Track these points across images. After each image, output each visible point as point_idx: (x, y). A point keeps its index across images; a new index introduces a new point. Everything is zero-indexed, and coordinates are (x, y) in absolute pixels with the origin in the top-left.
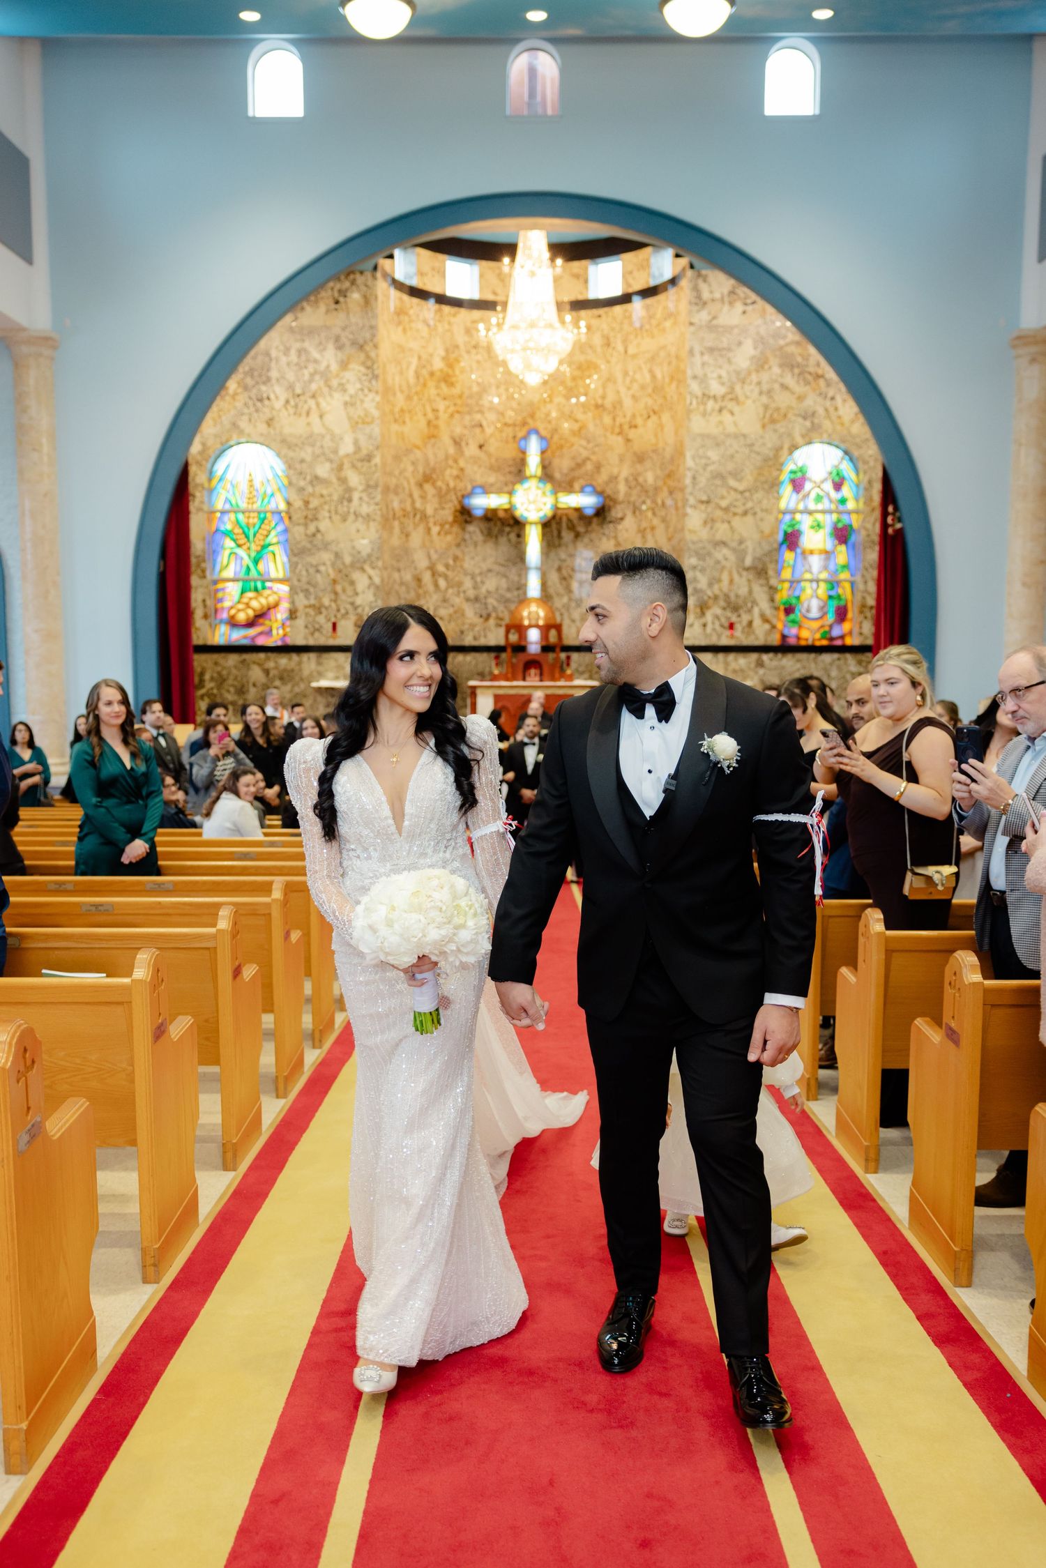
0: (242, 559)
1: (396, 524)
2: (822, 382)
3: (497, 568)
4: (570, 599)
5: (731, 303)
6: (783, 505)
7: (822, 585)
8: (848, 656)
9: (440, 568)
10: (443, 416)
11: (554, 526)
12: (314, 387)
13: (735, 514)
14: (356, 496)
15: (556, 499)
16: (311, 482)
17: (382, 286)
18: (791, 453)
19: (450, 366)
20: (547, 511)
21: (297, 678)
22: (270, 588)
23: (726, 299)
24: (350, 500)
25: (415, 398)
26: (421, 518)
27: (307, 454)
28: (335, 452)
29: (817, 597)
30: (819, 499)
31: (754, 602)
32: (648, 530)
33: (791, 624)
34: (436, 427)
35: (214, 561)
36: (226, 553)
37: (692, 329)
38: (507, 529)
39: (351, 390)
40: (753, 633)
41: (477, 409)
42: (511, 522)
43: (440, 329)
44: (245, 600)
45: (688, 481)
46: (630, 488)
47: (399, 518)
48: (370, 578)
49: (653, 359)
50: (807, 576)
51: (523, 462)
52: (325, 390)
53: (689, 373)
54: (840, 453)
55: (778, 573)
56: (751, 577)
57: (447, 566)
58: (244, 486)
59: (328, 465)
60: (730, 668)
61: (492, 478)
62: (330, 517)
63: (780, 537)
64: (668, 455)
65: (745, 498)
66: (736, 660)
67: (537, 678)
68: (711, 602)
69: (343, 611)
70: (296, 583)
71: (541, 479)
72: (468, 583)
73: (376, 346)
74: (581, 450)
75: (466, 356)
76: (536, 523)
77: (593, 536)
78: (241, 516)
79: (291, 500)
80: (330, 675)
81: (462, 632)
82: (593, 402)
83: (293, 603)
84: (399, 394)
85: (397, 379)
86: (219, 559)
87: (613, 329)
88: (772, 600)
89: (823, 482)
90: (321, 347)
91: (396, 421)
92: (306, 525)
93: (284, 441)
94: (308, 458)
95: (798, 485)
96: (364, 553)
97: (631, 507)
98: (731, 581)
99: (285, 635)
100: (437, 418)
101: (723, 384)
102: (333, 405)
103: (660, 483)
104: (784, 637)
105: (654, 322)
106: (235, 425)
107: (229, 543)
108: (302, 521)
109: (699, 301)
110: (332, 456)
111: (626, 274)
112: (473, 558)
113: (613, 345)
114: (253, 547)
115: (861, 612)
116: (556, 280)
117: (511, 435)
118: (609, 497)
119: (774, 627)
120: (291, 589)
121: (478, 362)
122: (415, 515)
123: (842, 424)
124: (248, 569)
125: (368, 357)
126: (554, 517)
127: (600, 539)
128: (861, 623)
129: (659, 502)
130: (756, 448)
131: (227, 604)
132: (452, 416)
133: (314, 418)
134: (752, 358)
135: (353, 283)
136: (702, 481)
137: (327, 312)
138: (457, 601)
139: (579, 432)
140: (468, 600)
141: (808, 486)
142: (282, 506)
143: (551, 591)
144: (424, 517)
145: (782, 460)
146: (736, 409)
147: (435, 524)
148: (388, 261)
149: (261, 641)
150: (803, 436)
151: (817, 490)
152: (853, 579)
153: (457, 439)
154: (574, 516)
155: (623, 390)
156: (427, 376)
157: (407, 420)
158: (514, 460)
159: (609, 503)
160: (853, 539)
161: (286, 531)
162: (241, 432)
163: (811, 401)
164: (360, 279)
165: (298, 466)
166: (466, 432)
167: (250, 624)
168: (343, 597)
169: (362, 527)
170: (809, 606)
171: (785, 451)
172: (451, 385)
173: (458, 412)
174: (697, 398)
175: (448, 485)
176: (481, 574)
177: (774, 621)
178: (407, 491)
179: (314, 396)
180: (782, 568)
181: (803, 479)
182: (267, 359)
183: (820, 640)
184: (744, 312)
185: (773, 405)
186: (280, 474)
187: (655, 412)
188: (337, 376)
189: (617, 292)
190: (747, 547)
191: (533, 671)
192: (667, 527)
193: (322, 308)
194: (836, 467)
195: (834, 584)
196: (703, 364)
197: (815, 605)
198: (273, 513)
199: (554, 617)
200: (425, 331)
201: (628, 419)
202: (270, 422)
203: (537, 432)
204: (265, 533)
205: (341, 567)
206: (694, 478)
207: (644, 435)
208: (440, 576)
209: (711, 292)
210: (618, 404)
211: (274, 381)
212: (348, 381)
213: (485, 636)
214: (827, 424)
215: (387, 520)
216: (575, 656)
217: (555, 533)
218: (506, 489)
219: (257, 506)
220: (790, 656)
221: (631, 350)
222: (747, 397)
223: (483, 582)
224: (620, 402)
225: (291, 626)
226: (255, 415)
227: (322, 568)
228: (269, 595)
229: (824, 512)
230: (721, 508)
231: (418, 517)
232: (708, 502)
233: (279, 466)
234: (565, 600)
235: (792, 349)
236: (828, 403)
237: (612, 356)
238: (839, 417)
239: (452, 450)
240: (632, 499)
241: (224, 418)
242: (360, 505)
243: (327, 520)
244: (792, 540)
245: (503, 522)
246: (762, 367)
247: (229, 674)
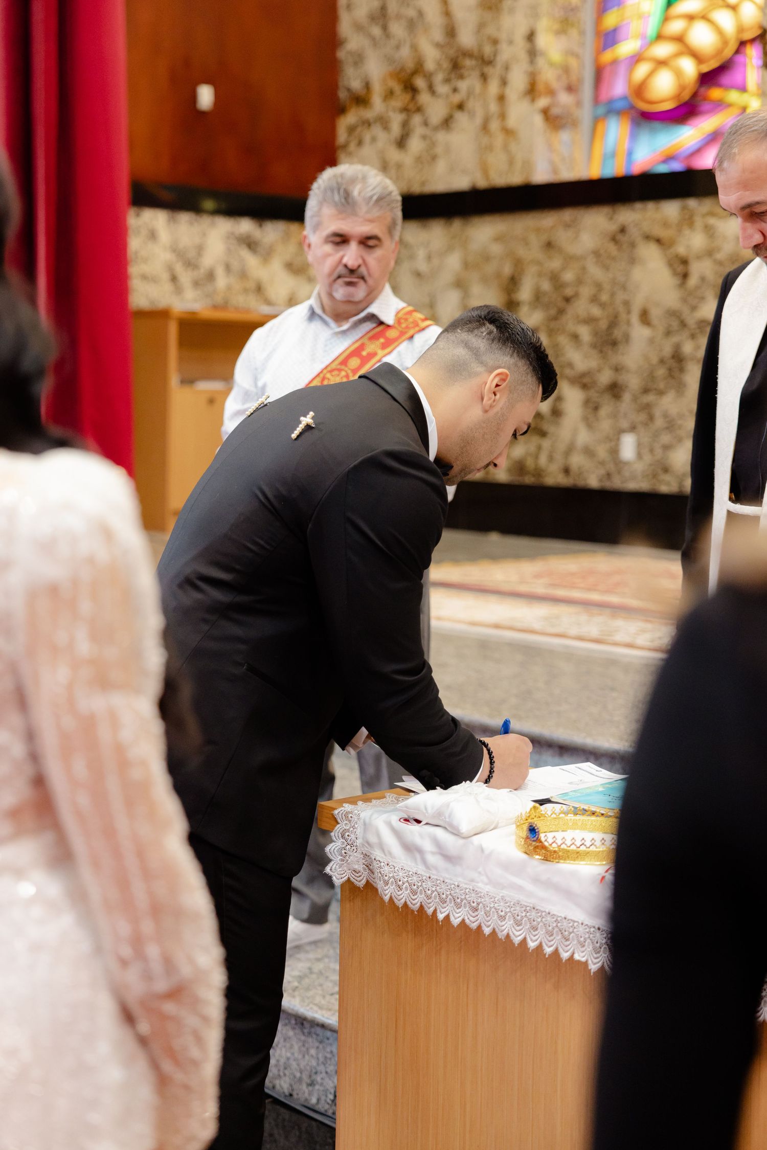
44: (674, 25)
131: (626, 47)
167: (686, 109)
247: (579, 281)
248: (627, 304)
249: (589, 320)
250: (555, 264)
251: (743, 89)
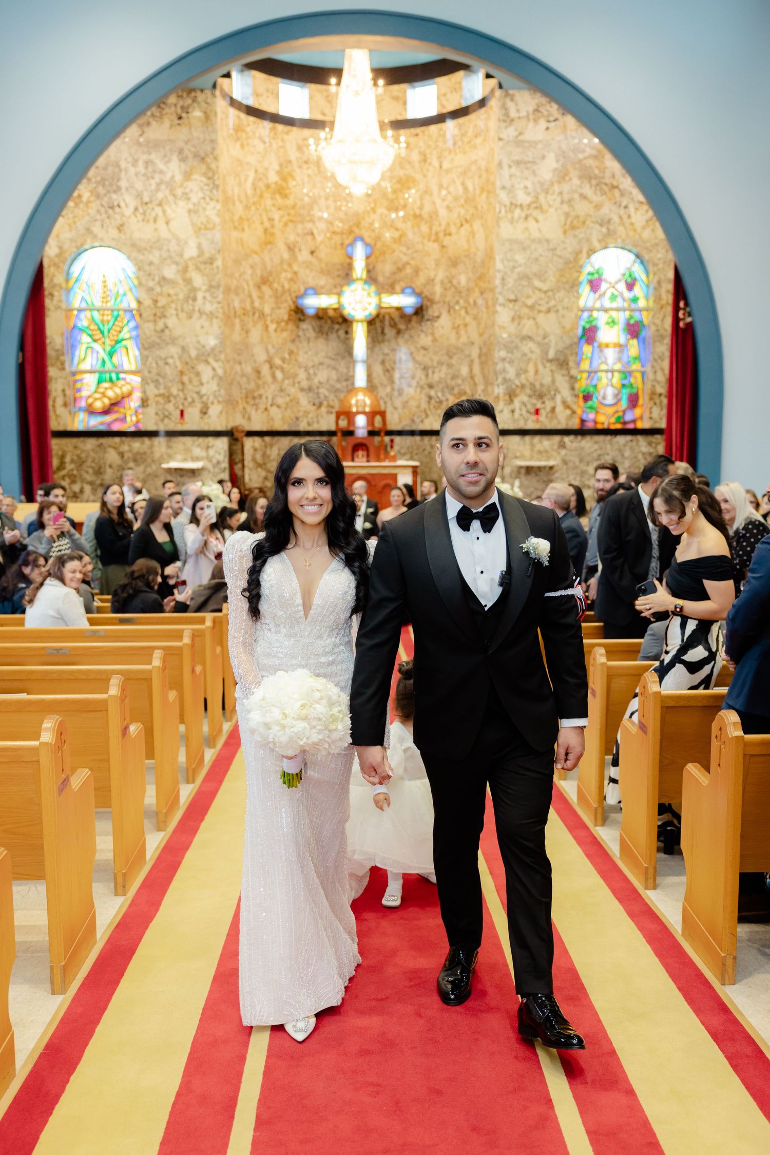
0: (98, 353)
1: (237, 321)
2: (616, 193)
3: (327, 361)
4: (393, 389)
5: (535, 121)
6: (582, 303)
7: (616, 374)
8: (640, 438)
9: (278, 361)
10: (278, 225)
11: (378, 324)
12: (160, 195)
13: (540, 312)
14: (200, 295)
15: (380, 299)
16: (159, 283)
17: (221, 104)
18: (589, 256)
19: (284, 179)
20: (372, 310)
21: (149, 460)
22: (124, 379)
23: (531, 117)
24: (195, 299)
25: (253, 208)
26: (259, 317)
27: (155, 256)
28: (181, 255)
29: (612, 386)
30: (613, 298)
31: (557, 391)
32: (462, 327)
33: (589, 410)
34: (272, 234)
35: (73, 354)
36: (83, 347)
37: (501, 144)
38: (337, 327)
39: (195, 199)
40: (556, 418)
41: (308, 218)
42: (340, 320)
43: (275, 146)
44: (101, 390)
45: (498, 282)
46: (445, 289)
47: (240, 316)
48: (214, 369)
49: (464, 173)
50: (603, 367)
51: (350, 267)
52: (171, 198)
53: (498, 184)
54: (632, 257)
55: (578, 364)
56: (554, 368)
57: (283, 360)
58: (99, 286)
59: (174, 267)
60: (536, 449)
61: (322, 282)
62: (177, 315)
63: (580, 332)
64: (479, 258)
65: (549, 297)
66: (541, 442)
67: (365, 459)
68: (518, 391)
69: (190, 400)
70: (146, 374)
71: (366, 282)
72: (302, 375)
73: (216, 159)
74: (402, 256)
75: (298, 171)
76: (362, 321)
77: (413, 332)
78: (96, 315)
79: (141, 300)
80: (179, 457)
81: (297, 419)
82: (412, 212)
83: (144, 392)
84: (238, 203)
85: (236, 190)
86: (77, 353)
87: (429, 146)
88: (573, 389)
89: (617, 283)
90: (166, 159)
91: (235, 228)
92: (155, 322)
93: (134, 245)
94: (156, 261)
95: (594, 285)
96: (208, 348)
97: (446, 306)
98: (536, 372)
99: (138, 422)
100: (273, 226)
101: (528, 194)
102: (178, 212)
103: (472, 284)
104: (583, 421)
105: (466, 140)
106: (88, 230)
107: (85, 339)
108: (152, 318)
109: (507, 119)
110: (177, 259)
111: (441, 96)
112: (306, 353)
113: (429, 161)
114: (108, 342)
115: (651, 399)
116: (379, 101)
117: (339, 242)
118: (426, 297)
119: (574, 412)
120: (143, 380)
121: (309, 176)
122: (254, 314)
123: (635, 230)
124: (104, 362)
125: (209, 168)
126: (378, 315)
127: (419, 336)
128: (651, 408)
129: (472, 301)
130: (558, 252)
131: (85, 393)
132: (286, 224)
133: (161, 223)
134: (555, 170)
135: (195, 100)
136: (511, 282)
137: (172, 126)
138: (293, 391)
139: (399, 240)
140: (302, 390)
141: (604, 286)
142: (134, 305)
143: (376, 381)
144: (262, 315)
145: (581, 262)
146: (540, 217)
147: (272, 322)
148: (226, 80)
149: (116, 427)
150: (600, 241)
151: (612, 290)
152: (643, 369)
153: (292, 246)
154: (396, 315)
155: (438, 202)
156: (263, 188)
157: (246, 228)
158: (342, 264)
159: (426, 303)
160: (643, 333)
161: (137, 327)
162: (95, 237)
163: (607, 210)
164: (201, 97)
165: (147, 268)
166: (299, 239)
167: (106, 412)
168: (190, 387)
169: (206, 324)
170: (604, 393)
171: (584, 254)
172: (285, 196)
173: (292, 221)
174: (505, 206)
175: (283, 287)
176: (313, 366)
177: (575, 407)
178: (246, 292)
179: (160, 204)
180: (581, 360)
181: (600, 280)
182: (117, 170)
183: (614, 423)
184: (547, 129)
185: (573, 214)
186: (132, 275)
187: (467, 221)
188: (181, 186)
189: (433, 112)
190: (550, 341)
191: (360, 453)
192: (479, 324)
193: (167, 123)
194: (629, 269)
195: (627, 373)
196: (511, 176)
197: (610, 392)
198: (125, 311)
199: (380, 406)
200: (261, 147)
201: (443, 227)
202: (120, 228)
203: (362, 239)
204: (118, 329)
205: (188, 360)
206: (503, 279)
207: (458, 241)
208: (277, 368)
209: (518, 111)
210: (434, 215)
211: (123, 190)
212: (191, 191)
213: (318, 422)
214: (621, 230)
215: (229, 318)
216: (397, 439)
217: (379, 330)
218: (335, 291)
219: (109, 305)
220: (588, 438)
221: (446, 165)
222: (550, 206)
223: (315, 374)
224: (436, 213)
225: (143, 413)
226: (107, 221)
227: (170, 361)
228: (123, 385)
229: (618, 309)
230: (527, 306)
231: (257, 315)
232: (515, 301)
233: (131, 269)
234: (388, 389)
235: (590, 162)
236: (622, 211)
237: (428, 170)
238: (632, 224)
239: (286, 256)
240: (447, 299)
241: (78, 224)
242: (204, 304)
243: (174, 318)
244: (589, 334)
245: (333, 320)
246: (563, 179)
247: (87, 456)
248: (105, 463)
249: (91, 467)
250: (78, 452)
251: (124, 408)
